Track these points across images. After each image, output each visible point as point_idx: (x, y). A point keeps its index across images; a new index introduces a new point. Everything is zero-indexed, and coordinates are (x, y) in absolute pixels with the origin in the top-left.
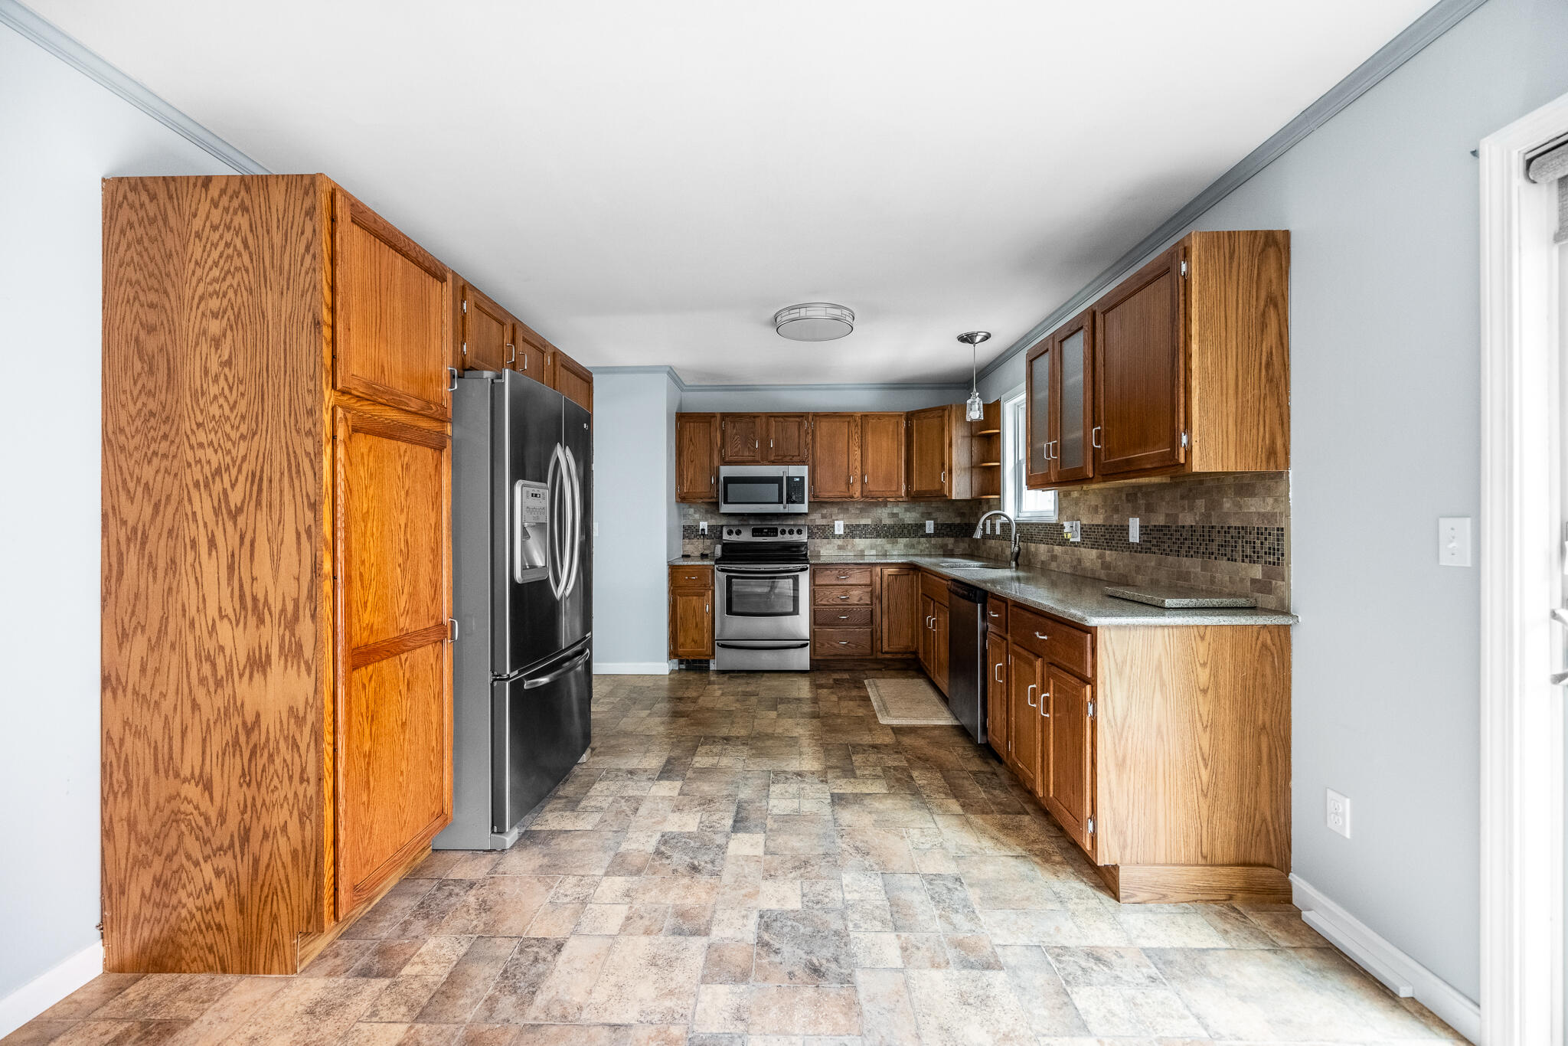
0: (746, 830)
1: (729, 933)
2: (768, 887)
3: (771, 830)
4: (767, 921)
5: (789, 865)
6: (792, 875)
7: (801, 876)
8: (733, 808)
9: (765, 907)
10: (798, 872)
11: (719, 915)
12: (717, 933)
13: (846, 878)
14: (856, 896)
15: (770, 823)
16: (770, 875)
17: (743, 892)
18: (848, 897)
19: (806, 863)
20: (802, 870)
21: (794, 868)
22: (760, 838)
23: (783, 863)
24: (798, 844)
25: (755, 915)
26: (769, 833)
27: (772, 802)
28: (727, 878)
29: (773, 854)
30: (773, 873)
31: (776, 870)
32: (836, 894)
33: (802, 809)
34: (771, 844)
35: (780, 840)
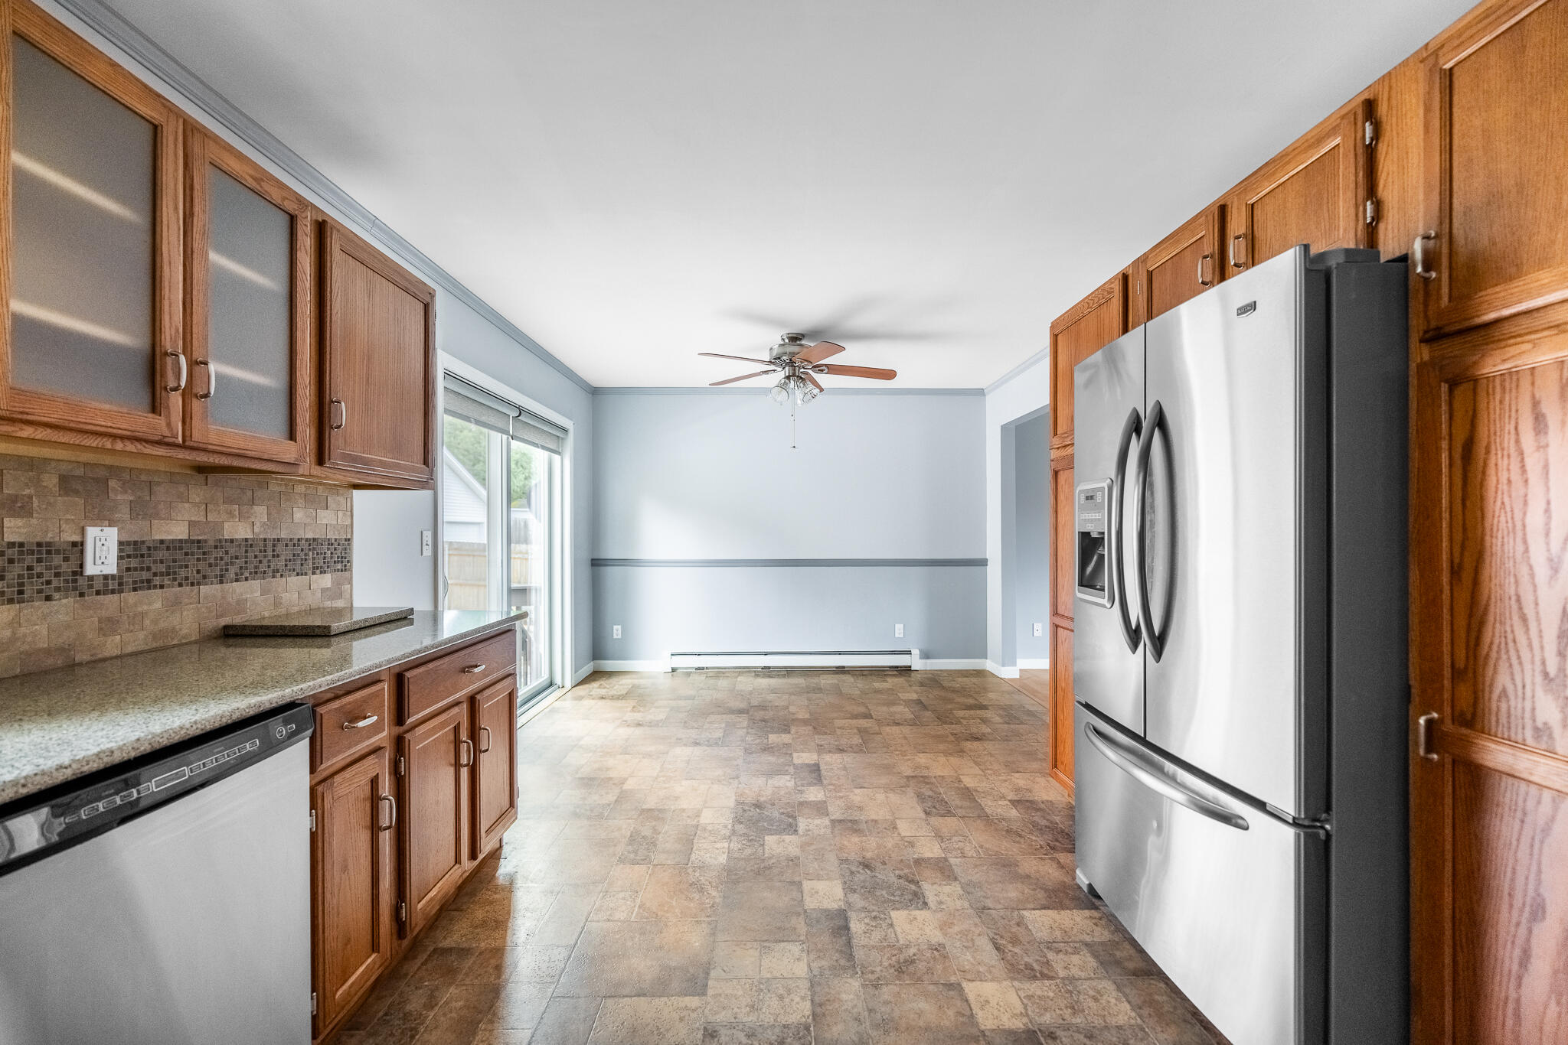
0: (829, 914)
1: (817, 822)
2: (794, 851)
3: (799, 914)
4: (792, 829)
5: (775, 871)
6: (772, 861)
7: (763, 860)
8: (859, 954)
9: (793, 837)
10: (766, 864)
11: (829, 831)
12: (826, 821)
13: (723, 859)
14: (718, 845)
15: (802, 929)
16: (793, 861)
17: (814, 847)
18: (726, 845)
19: (758, 874)
20: (762, 865)
21: (770, 868)
22: (810, 903)
23: (781, 873)
24: (765, 894)
25: (800, 832)
26: (799, 910)
27: (801, 969)
28: (832, 858)
29: (792, 883)
30: (791, 863)
31: (787, 866)
32: (735, 846)
33: (756, 954)
34: (795, 894)
35: (787, 899)
